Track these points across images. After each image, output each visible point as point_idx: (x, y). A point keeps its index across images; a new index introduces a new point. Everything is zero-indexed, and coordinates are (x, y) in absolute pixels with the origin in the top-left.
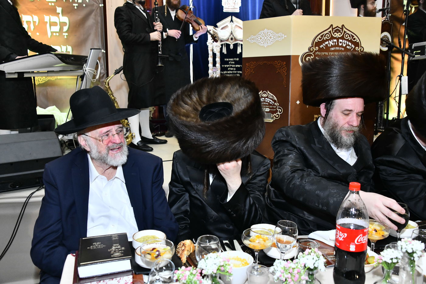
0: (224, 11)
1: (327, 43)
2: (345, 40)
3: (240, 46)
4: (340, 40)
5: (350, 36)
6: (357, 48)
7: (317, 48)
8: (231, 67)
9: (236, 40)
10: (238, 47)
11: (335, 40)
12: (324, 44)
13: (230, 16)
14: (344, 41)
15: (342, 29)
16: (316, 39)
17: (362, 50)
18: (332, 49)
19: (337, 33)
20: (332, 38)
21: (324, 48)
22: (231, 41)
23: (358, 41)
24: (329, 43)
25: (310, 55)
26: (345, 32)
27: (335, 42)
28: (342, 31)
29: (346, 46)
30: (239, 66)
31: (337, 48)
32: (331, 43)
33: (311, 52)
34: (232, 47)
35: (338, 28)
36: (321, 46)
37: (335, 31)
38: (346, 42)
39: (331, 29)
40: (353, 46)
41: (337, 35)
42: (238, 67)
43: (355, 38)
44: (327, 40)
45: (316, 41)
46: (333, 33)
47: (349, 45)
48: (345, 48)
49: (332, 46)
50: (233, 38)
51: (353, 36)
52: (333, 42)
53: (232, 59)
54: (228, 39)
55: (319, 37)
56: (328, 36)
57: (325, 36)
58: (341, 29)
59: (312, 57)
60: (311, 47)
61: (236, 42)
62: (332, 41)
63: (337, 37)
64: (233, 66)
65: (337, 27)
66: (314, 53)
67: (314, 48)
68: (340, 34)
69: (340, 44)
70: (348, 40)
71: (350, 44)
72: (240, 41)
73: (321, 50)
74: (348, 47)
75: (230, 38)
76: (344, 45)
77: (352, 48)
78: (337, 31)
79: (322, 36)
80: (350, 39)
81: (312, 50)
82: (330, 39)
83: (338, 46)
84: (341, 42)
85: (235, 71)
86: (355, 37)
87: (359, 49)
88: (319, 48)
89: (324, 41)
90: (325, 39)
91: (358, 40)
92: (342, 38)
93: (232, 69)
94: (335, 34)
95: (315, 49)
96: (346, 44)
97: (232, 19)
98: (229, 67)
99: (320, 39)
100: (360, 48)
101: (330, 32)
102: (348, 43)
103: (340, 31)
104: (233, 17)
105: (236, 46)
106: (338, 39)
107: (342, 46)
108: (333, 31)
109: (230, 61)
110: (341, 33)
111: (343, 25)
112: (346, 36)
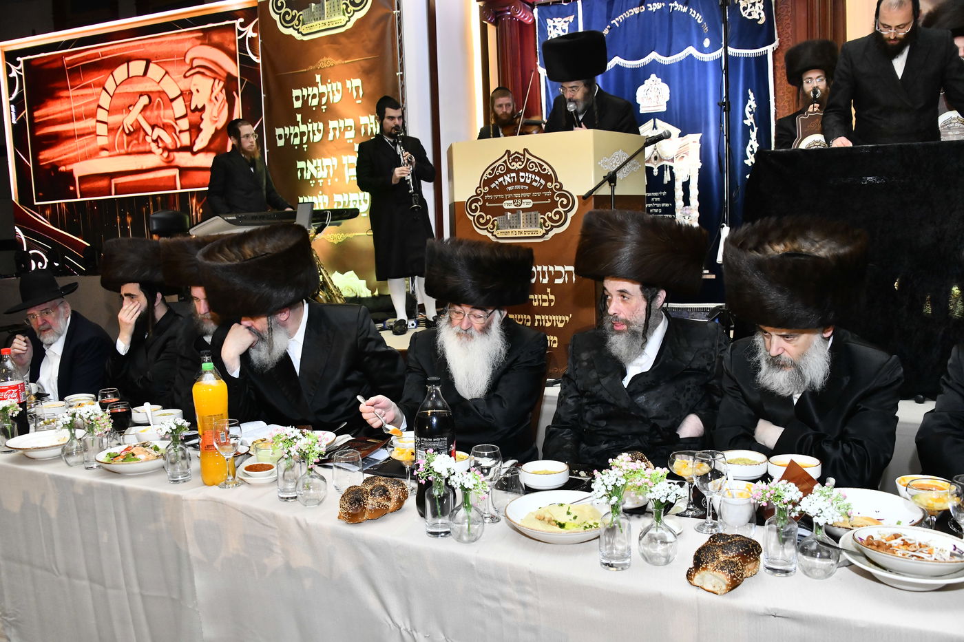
0: (641, 112)
1: (501, 179)
2: (529, 172)
3: (668, 169)
4: (522, 174)
5: (536, 166)
6: (549, 184)
7: (487, 188)
8: (656, 207)
9: (662, 160)
10: (665, 172)
11: (513, 175)
12: (497, 182)
13: (652, 120)
14: (527, 174)
15: (524, 155)
16: (485, 175)
17: (558, 187)
18: (510, 188)
19: (516, 162)
20: (509, 171)
21: (498, 188)
22: (655, 162)
23: (551, 172)
24: (504, 180)
25: (477, 201)
26: (528, 160)
27: (514, 177)
28: (524, 158)
29: (531, 182)
30: (667, 205)
31: (518, 187)
32: (507, 179)
33: (478, 195)
34: (656, 172)
35: (516, 155)
36: (493, 186)
37: (513, 160)
38: (530, 175)
39: (506, 157)
40: (543, 182)
41: (517, 166)
42: (664, 207)
43: (545, 169)
44: (501, 175)
45: (484, 177)
46: (510, 163)
47: (536, 181)
48: (530, 185)
49: (510, 184)
50: (658, 156)
51: (541, 166)
52: (510, 178)
53: (656, 194)
54: (650, 158)
55: (489, 171)
56: (503, 169)
57: (497, 170)
58: (521, 155)
59: (479, 203)
60: (478, 188)
61: (662, 164)
62: (508, 175)
63: (517, 169)
64: (658, 205)
65: (516, 153)
66: (483, 197)
67: (482, 189)
68: (521, 163)
69: (522, 180)
70: (533, 172)
71: (537, 178)
72: (668, 161)
73: (492, 191)
74: (534, 184)
75: (653, 157)
76: (528, 181)
77: (541, 184)
78: (517, 159)
79: (493, 170)
80: (536, 171)
81: (479, 192)
82: (506, 174)
83: (519, 183)
84: (522, 177)
85: (661, 214)
86: (545, 166)
87: (553, 186)
88: (490, 188)
89: (496, 177)
90: (498, 174)
91: (550, 170)
92: (525, 170)
93: (656, 211)
94: (512, 164)
95: (483, 191)
96: (532, 179)
97: (654, 123)
98: (651, 208)
99: (490, 174)
100: (554, 184)
101: (505, 162)
102: (533, 177)
103: (520, 160)
104: (656, 119)
105: (661, 169)
106: (517, 172)
107: (525, 183)
108: (509, 160)
109: (653, 197)
110: (523, 162)
111: (525, 150)
112: (531, 167)
